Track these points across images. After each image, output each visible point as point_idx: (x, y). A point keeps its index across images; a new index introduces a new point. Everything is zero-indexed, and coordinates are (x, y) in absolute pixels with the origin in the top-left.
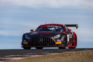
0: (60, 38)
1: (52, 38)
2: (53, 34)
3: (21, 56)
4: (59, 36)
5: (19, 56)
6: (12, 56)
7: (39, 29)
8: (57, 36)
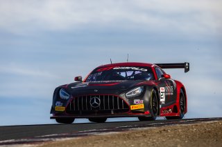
0: (141, 96)
1: (122, 96)
2: (124, 87)
3: (30, 140)
4: (138, 90)
5: (26, 140)
6: (10, 141)
7: (95, 75)
8: (134, 92)
